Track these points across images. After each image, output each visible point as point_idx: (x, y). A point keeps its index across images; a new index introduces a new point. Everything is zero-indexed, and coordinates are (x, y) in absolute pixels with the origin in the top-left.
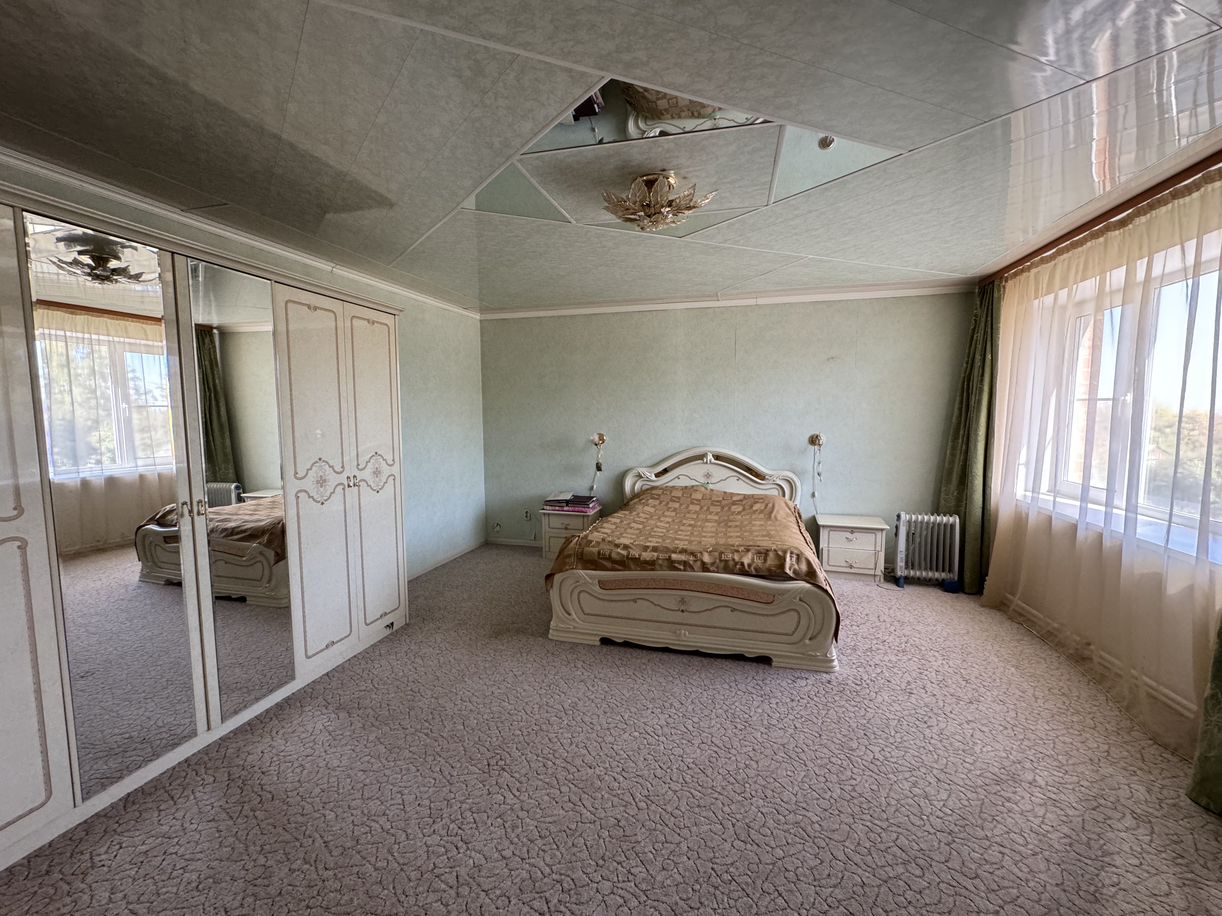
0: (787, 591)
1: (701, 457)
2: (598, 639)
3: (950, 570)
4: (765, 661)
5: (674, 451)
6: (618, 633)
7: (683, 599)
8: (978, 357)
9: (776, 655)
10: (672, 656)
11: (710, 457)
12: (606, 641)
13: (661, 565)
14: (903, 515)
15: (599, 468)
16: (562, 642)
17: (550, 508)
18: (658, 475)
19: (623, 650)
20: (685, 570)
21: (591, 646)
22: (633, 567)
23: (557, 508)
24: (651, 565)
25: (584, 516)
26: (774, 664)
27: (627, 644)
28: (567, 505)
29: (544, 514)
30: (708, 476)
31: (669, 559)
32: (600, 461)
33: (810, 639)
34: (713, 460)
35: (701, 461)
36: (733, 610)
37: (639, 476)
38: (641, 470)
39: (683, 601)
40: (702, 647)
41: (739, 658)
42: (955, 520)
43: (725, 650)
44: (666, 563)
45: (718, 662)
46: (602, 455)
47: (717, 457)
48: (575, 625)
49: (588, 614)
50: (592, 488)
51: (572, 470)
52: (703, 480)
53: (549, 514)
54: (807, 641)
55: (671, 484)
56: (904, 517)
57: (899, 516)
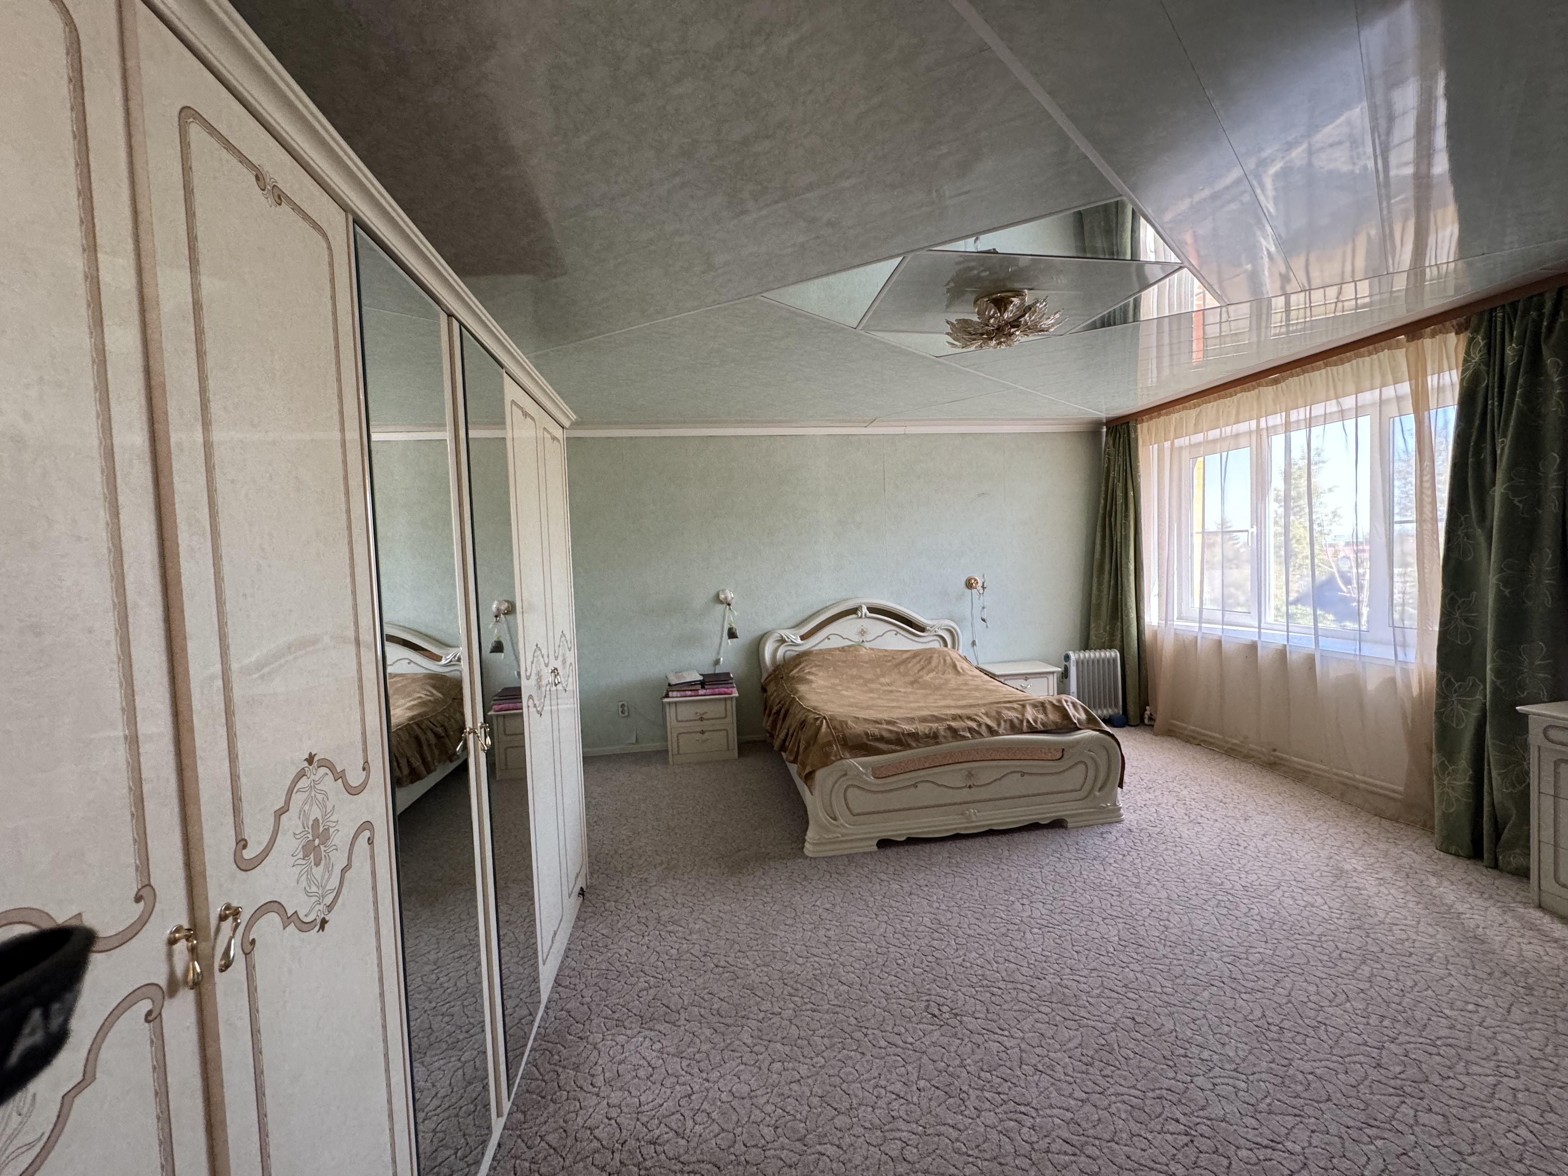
0: (1077, 742)
1: (854, 611)
2: (875, 842)
3: (1116, 706)
4: (1058, 824)
5: (820, 607)
6: (897, 829)
7: (970, 773)
9: (1065, 815)
10: (969, 842)
11: (865, 610)
12: (884, 844)
13: (945, 737)
14: (1071, 654)
15: (732, 634)
16: (831, 857)
17: (679, 694)
18: (803, 638)
19: (911, 848)
20: (973, 737)
21: (871, 853)
22: (914, 744)
23: (689, 693)
24: (933, 737)
25: (725, 699)
26: (1070, 825)
27: (912, 841)
28: (703, 687)
29: (669, 703)
30: (863, 632)
31: (950, 728)
32: (734, 625)
33: (1100, 790)
34: (869, 614)
35: (854, 616)
36: (1023, 774)
37: (782, 641)
38: (785, 633)
39: (970, 775)
40: (997, 824)
41: (1034, 827)
42: (1115, 654)
43: (1021, 821)
44: (949, 734)
45: (1016, 837)
46: (733, 618)
47: (872, 610)
48: (844, 831)
49: (858, 815)
50: (717, 662)
51: (691, 640)
52: (857, 639)
53: (676, 703)
54: (1097, 794)
55: (823, 646)
56: (1073, 656)
57: (1067, 658)
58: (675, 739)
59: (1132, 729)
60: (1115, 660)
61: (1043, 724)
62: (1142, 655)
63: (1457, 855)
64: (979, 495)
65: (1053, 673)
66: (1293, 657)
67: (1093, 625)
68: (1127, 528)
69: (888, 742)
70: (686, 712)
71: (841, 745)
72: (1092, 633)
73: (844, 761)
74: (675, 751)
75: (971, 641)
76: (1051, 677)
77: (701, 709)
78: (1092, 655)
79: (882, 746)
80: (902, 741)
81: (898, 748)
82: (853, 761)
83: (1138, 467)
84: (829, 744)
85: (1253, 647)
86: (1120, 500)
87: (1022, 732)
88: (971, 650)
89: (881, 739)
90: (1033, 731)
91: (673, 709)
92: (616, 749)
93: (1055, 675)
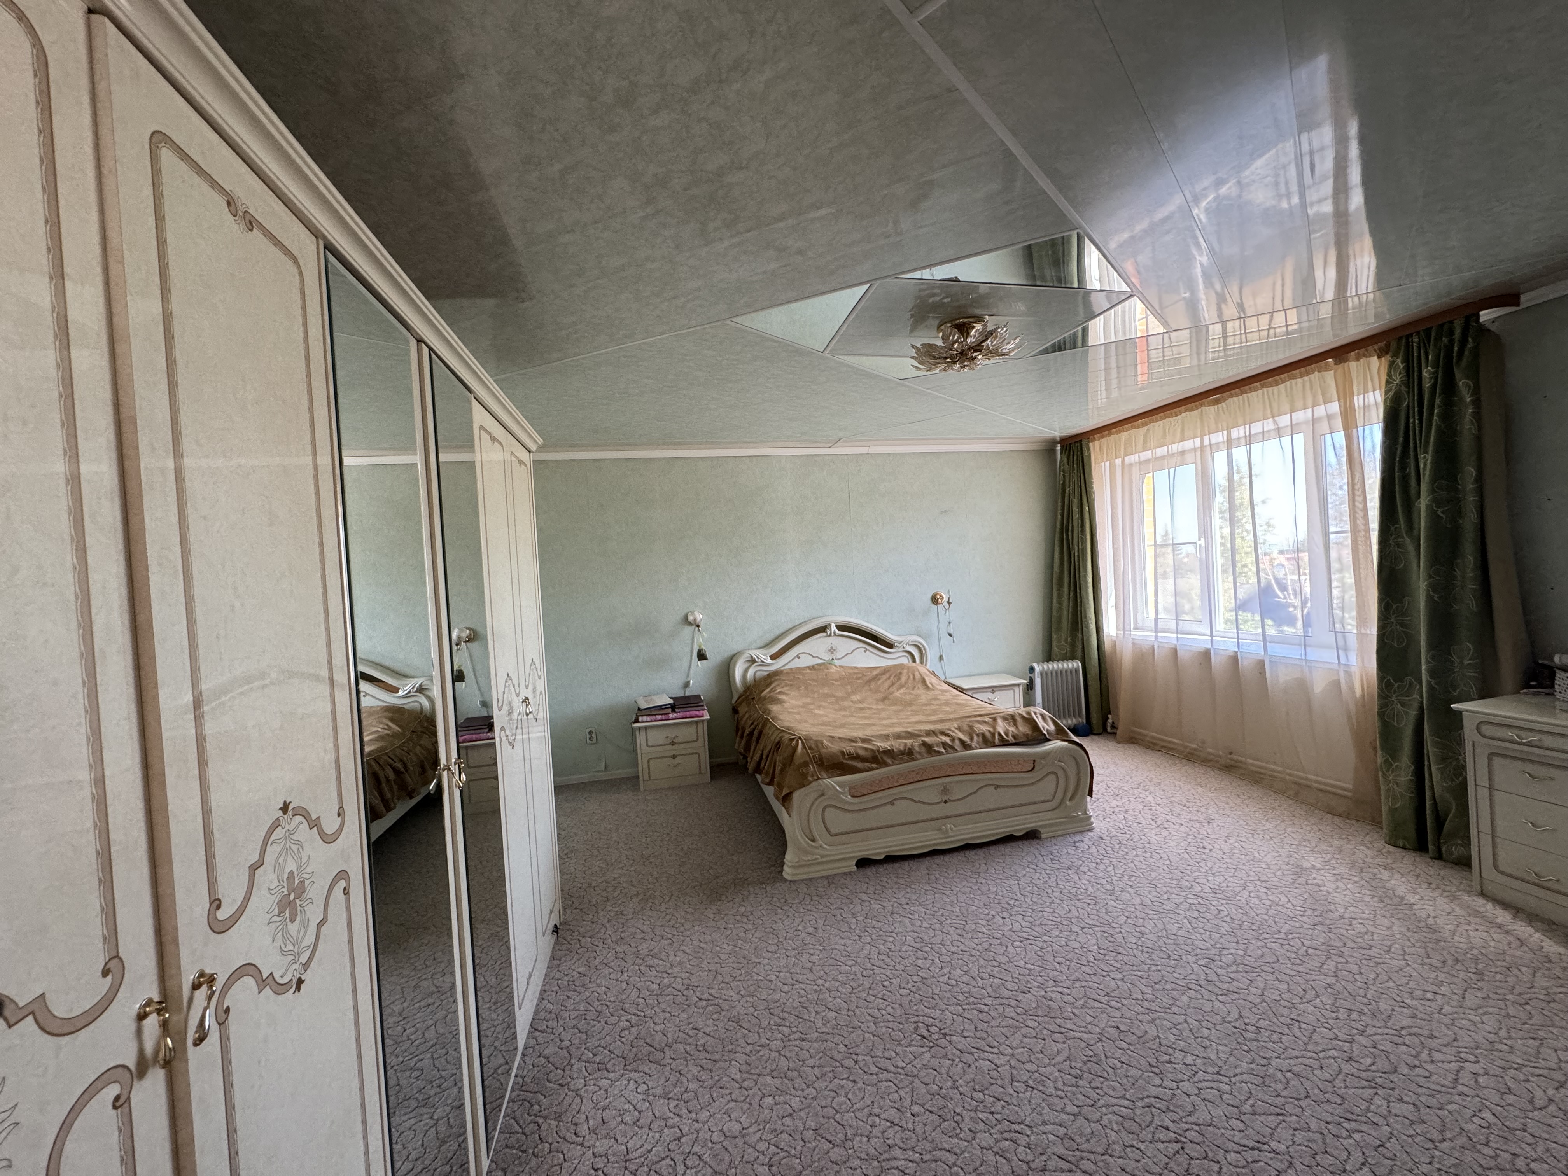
0: (1048, 753)
1: (823, 629)
2: (854, 863)
3: (1080, 715)
4: (1032, 835)
5: (790, 626)
6: (876, 848)
7: (945, 787)
8: (1075, 509)
9: (1041, 826)
10: (947, 858)
11: (834, 628)
12: (863, 863)
13: (920, 753)
14: (1036, 666)
15: (702, 656)
16: (811, 879)
17: (649, 719)
18: (774, 657)
19: (890, 867)
20: (947, 753)
21: (850, 873)
22: (889, 761)
23: (659, 717)
24: (909, 754)
25: (697, 722)
26: (1043, 836)
27: (890, 859)
28: (673, 711)
29: (639, 728)
30: (832, 650)
31: (924, 744)
32: (703, 647)
33: (1071, 800)
34: (838, 632)
35: (823, 634)
36: (997, 787)
37: (752, 661)
38: (754, 653)
39: (945, 790)
40: (972, 838)
41: (1009, 839)
42: (1077, 664)
43: (997, 834)
44: (923, 750)
45: (993, 850)
46: (702, 640)
47: (841, 627)
48: (822, 852)
49: (837, 835)
50: (687, 685)
51: (659, 663)
52: (826, 657)
53: (646, 728)
54: (1068, 803)
55: (792, 665)
56: (1038, 668)
57: (1032, 670)
58: (646, 766)
59: (1096, 737)
60: (1077, 671)
61: (1014, 737)
62: (1102, 665)
63: (1404, 848)
64: (942, 513)
65: (1018, 685)
66: (1245, 663)
67: (1054, 636)
68: (1084, 542)
69: (864, 760)
70: (657, 737)
71: (819, 766)
72: (1055, 644)
73: (820, 781)
74: (646, 778)
75: (938, 656)
76: (1016, 689)
77: (671, 733)
78: (1055, 666)
79: (859, 765)
80: (877, 759)
81: (874, 766)
82: (830, 781)
83: (1091, 483)
84: (806, 764)
85: (1206, 655)
86: (1076, 516)
87: (995, 746)
88: (939, 664)
89: (857, 757)
90: (1005, 743)
91: (643, 733)
92: (585, 777)
93: (1021, 687)
